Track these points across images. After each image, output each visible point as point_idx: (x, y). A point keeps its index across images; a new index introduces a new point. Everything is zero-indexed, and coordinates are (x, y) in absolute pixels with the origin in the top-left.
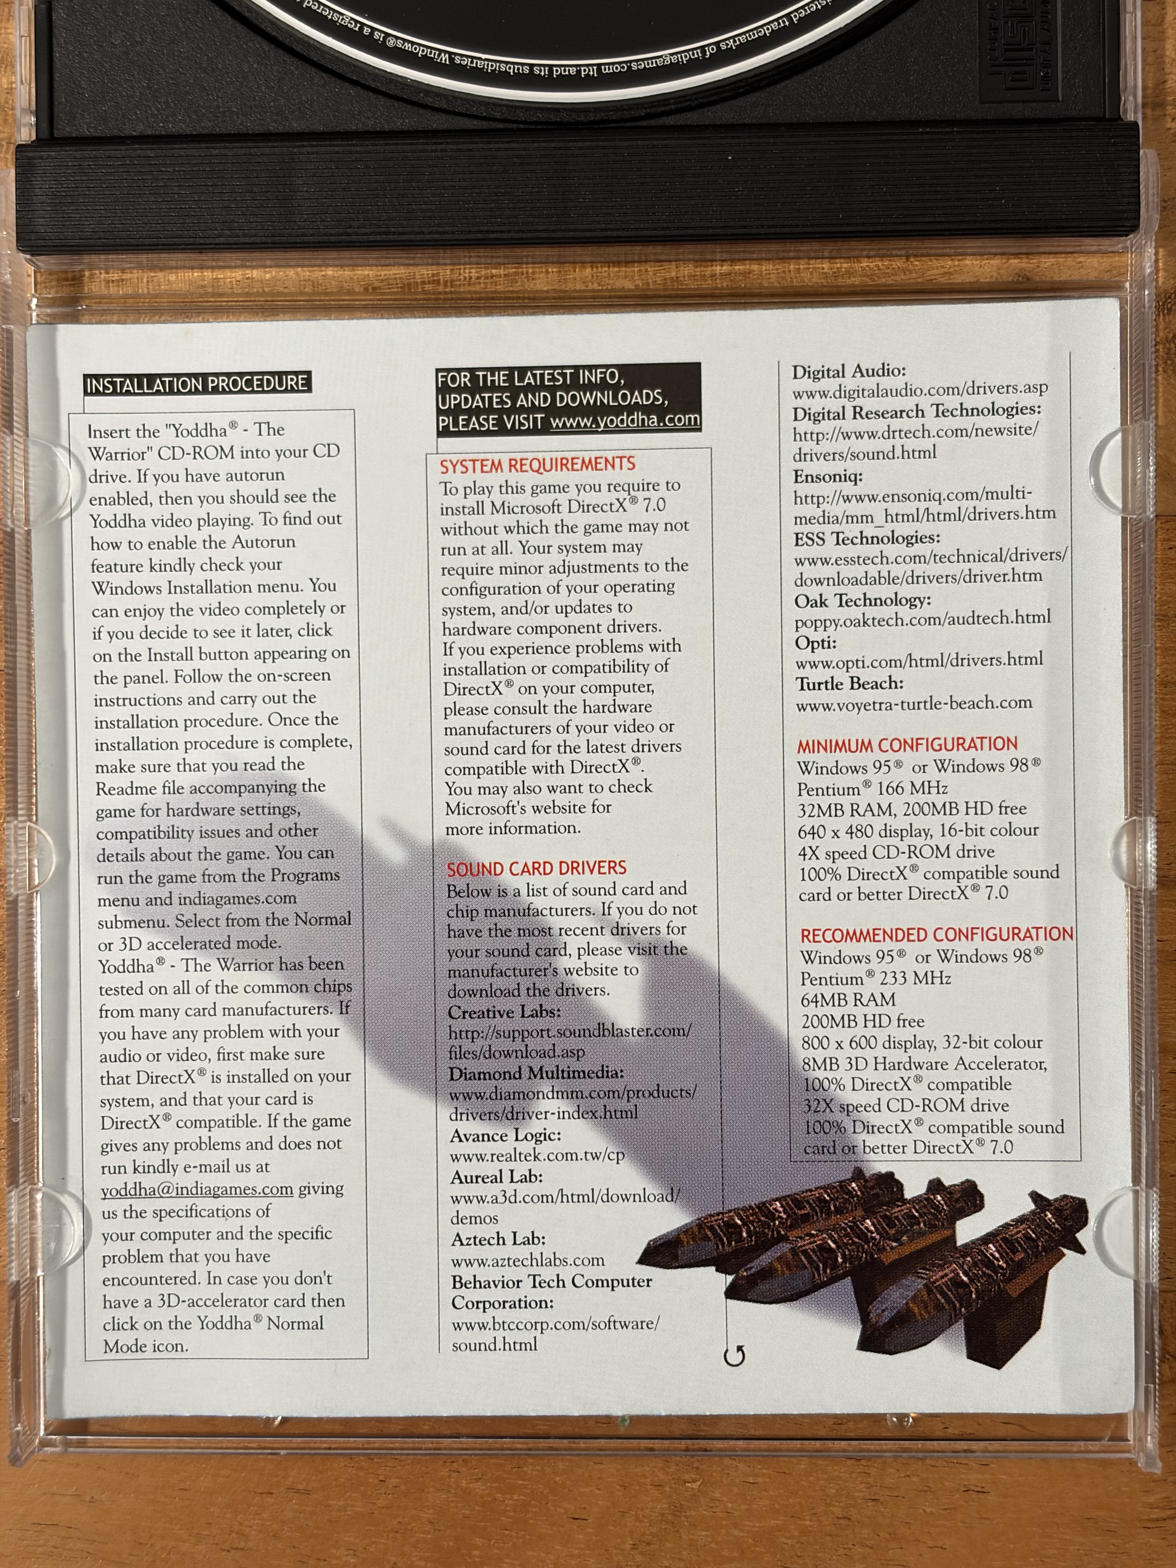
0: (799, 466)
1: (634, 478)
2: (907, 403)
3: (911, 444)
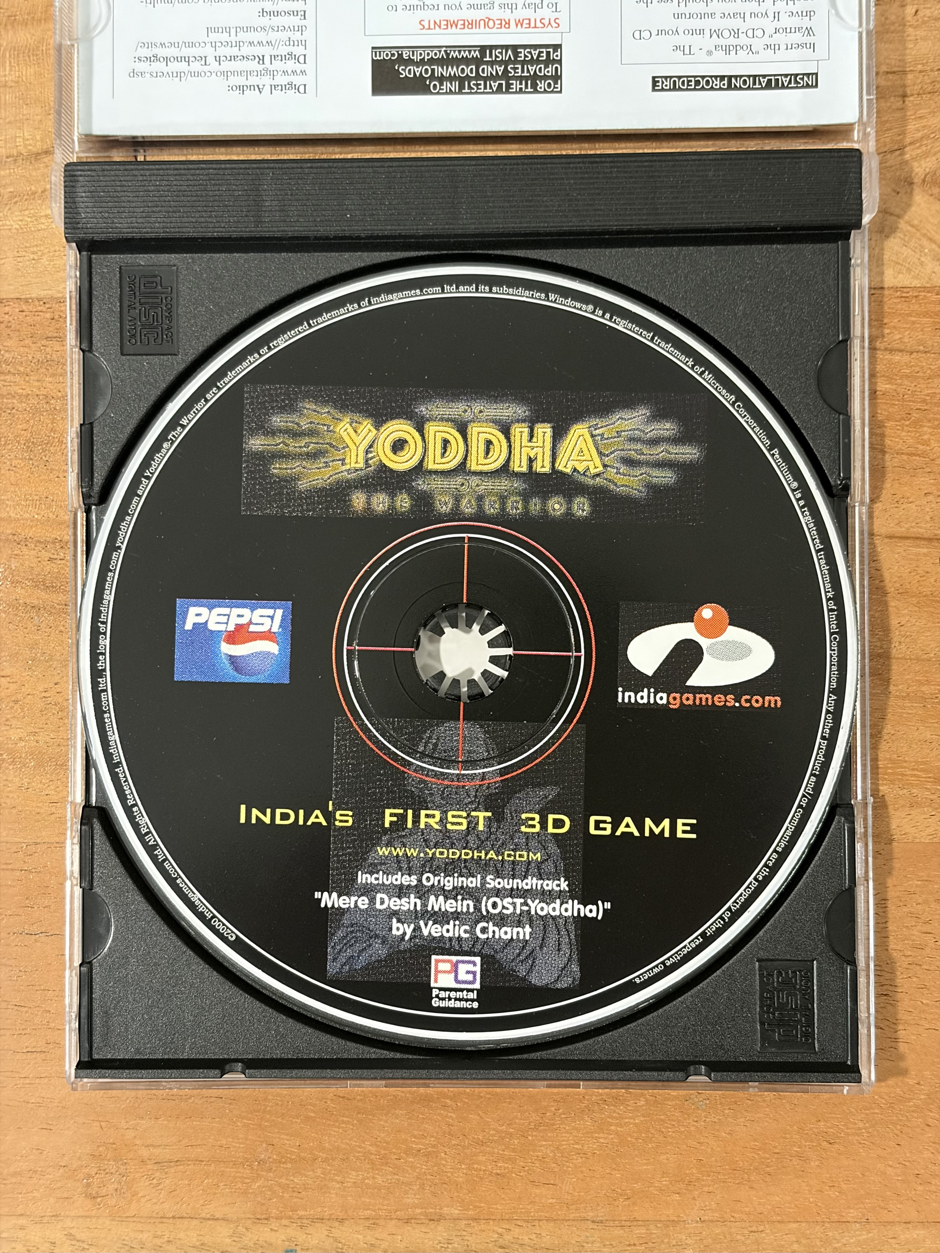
0: (303, 22)
1: (420, 14)
2: (226, 66)
3: (225, 37)
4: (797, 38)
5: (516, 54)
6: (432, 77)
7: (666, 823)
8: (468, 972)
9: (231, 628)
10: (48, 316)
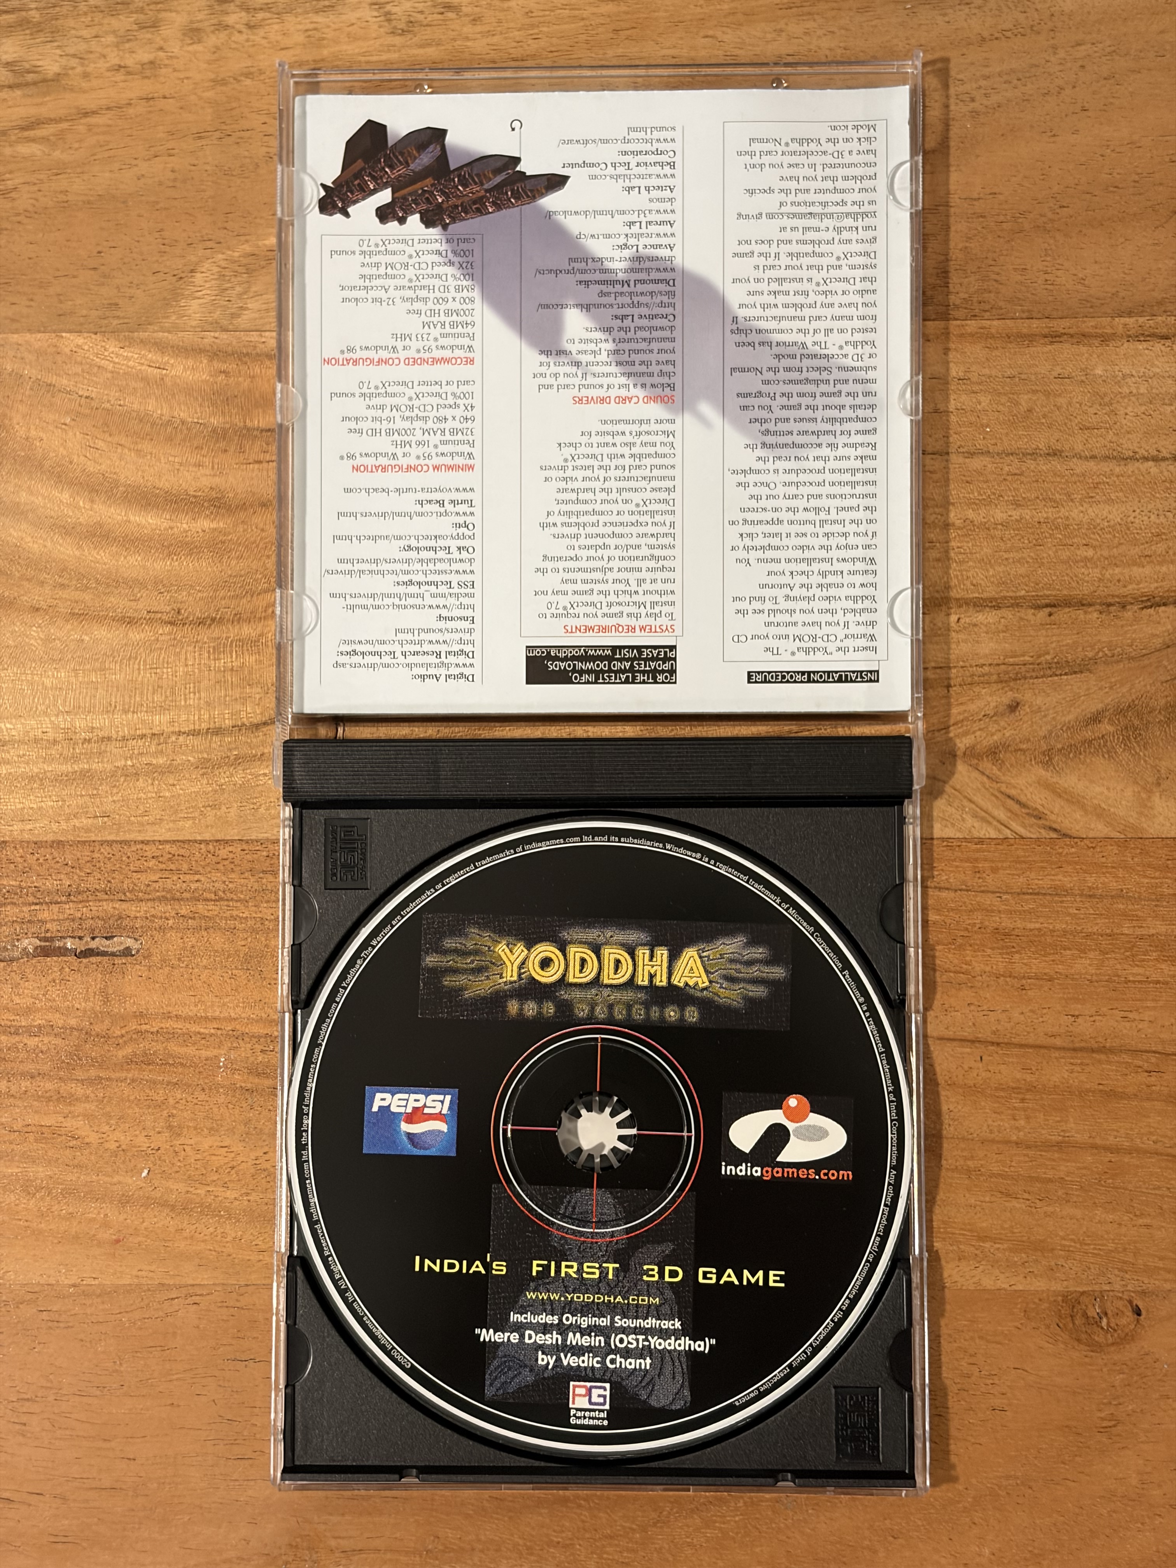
0: (472, 626)
1: (565, 621)
2: (411, 659)
3: (409, 637)
4: (862, 643)
5: (640, 653)
6: (574, 670)
7: (760, 1274)
8: (599, 1396)
9: (409, 1110)
10: (265, 854)
